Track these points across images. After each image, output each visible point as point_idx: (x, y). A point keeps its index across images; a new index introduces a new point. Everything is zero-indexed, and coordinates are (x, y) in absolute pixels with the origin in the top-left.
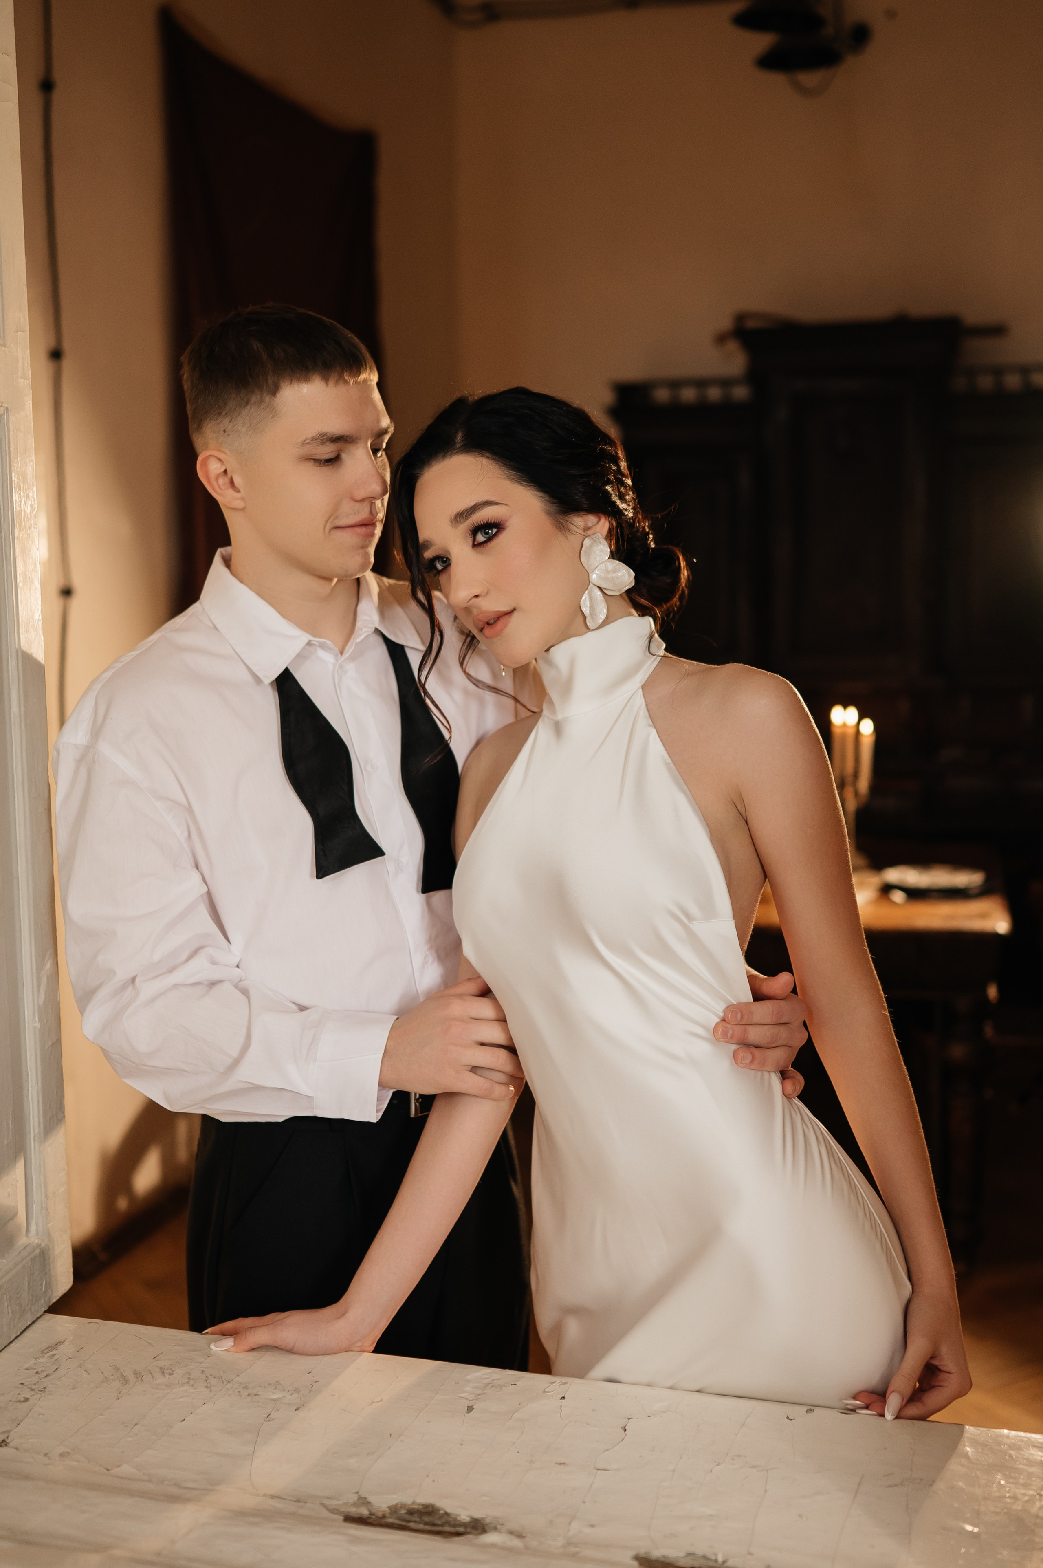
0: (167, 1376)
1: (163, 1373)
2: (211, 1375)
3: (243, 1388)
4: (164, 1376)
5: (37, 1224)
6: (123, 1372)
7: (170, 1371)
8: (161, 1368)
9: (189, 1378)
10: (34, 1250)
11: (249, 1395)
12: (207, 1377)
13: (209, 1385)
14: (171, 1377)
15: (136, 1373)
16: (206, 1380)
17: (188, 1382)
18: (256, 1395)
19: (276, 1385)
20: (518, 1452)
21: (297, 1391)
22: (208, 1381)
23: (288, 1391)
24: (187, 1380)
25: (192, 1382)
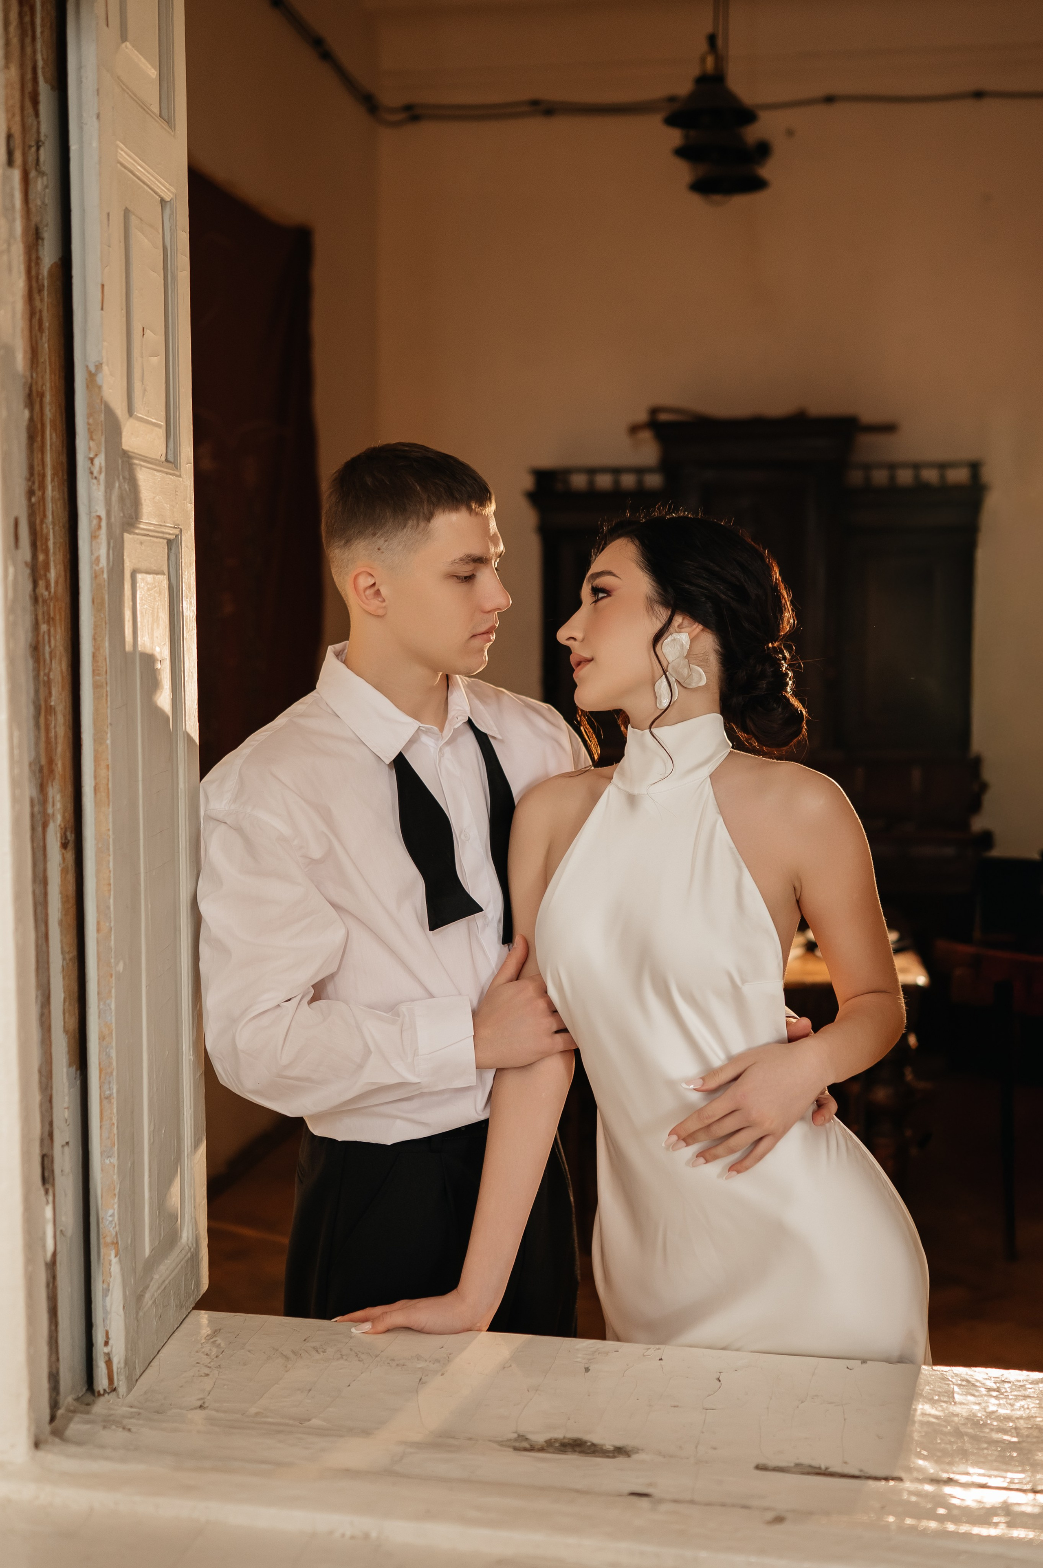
0: (322, 1354)
1: (317, 1351)
2: (359, 1352)
3: (390, 1360)
4: (319, 1353)
5: (188, 1231)
6: (283, 1352)
7: (323, 1350)
8: (314, 1348)
9: (341, 1355)
10: (187, 1254)
11: (397, 1365)
12: (356, 1353)
13: (360, 1359)
14: (325, 1354)
15: (294, 1352)
16: (357, 1356)
17: (342, 1358)
18: (403, 1365)
19: (419, 1358)
20: (638, 1400)
21: (437, 1361)
22: (359, 1356)
23: (430, 1362)
24: (340, 1356)
25: (345, 1357)
